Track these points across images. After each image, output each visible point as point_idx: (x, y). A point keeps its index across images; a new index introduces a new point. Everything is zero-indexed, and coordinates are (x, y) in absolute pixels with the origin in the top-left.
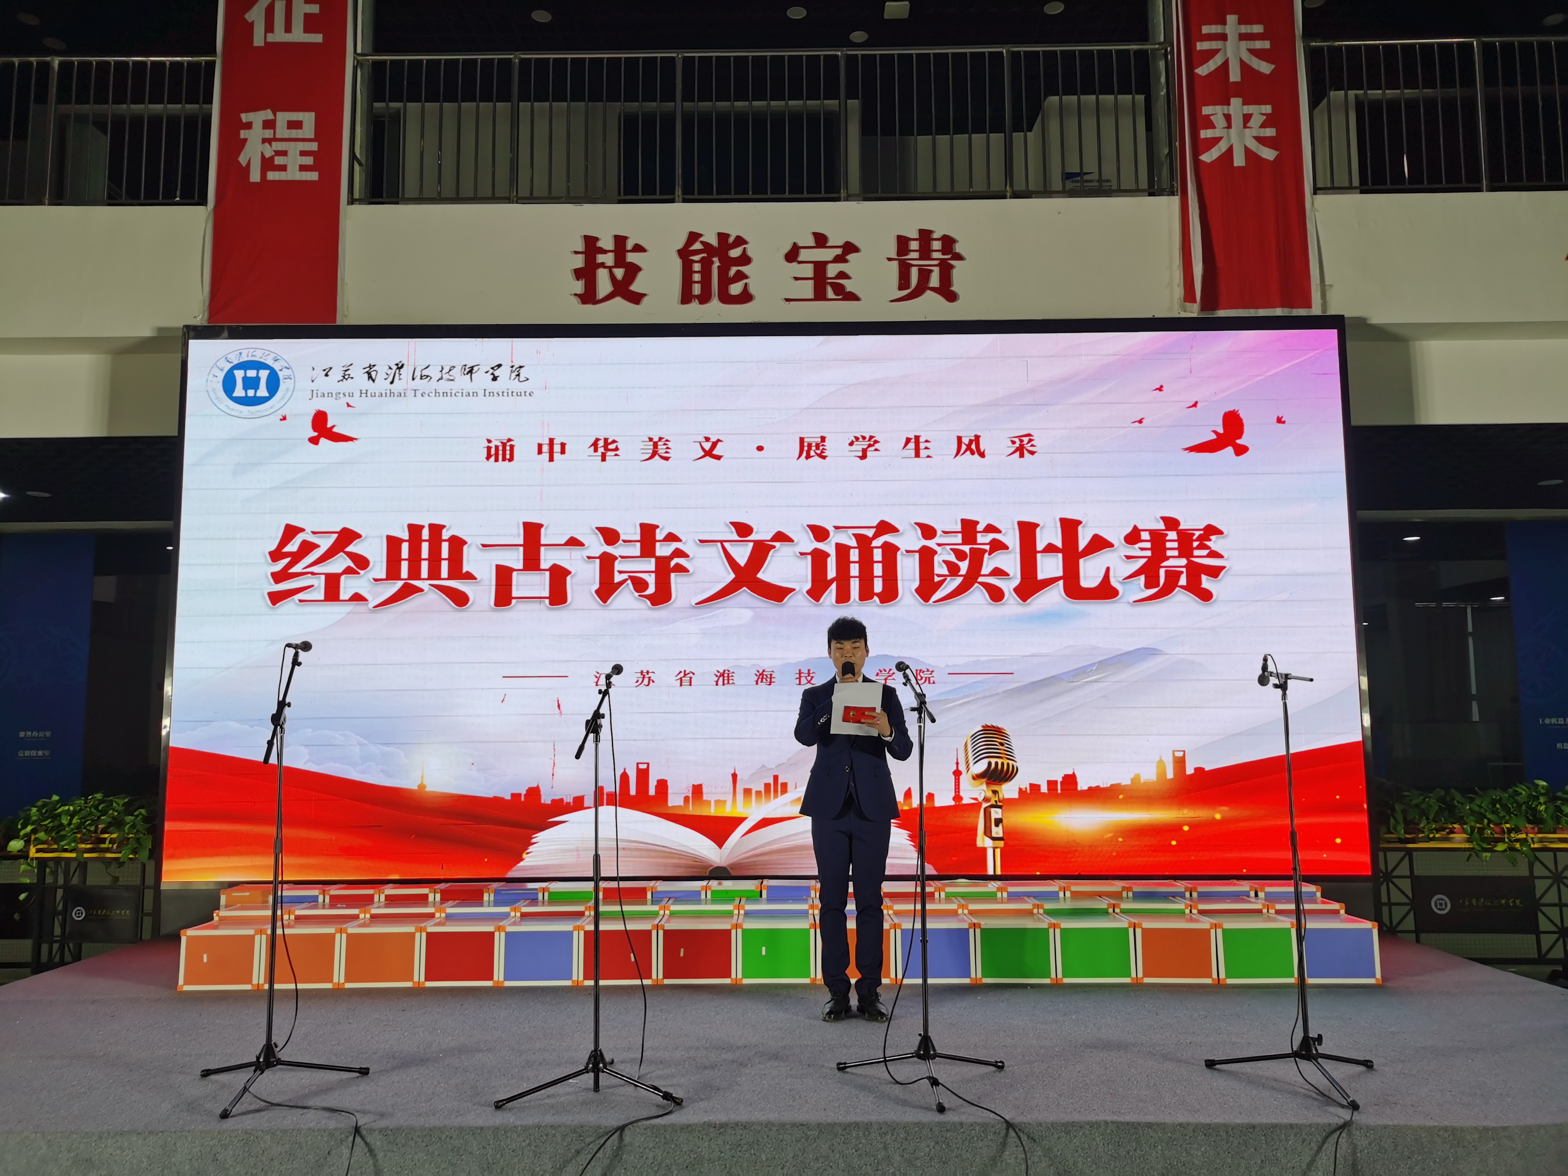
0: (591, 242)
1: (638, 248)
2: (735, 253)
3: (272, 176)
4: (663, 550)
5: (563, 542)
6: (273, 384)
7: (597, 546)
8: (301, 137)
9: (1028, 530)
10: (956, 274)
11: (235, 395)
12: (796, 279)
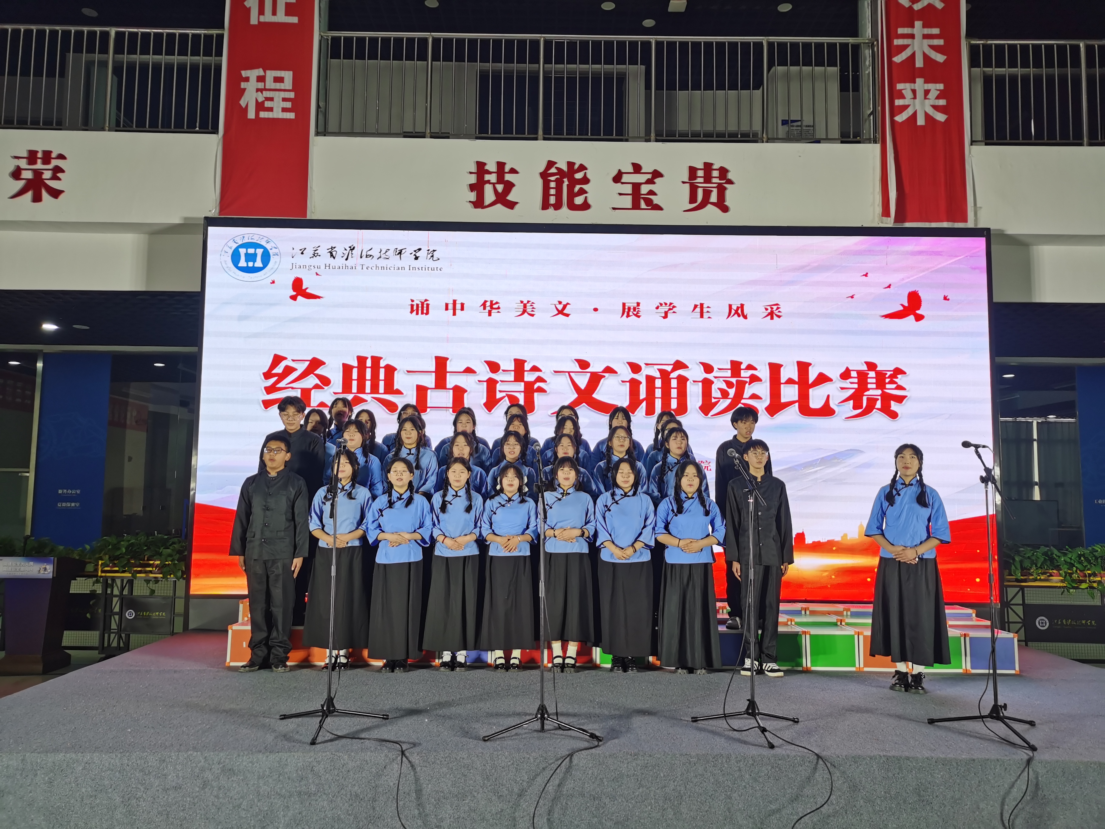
0: (481, 166)
1: (513, 171)
2: (579, 176)
3: (263, 115)
4: (529, 377)
5: (462, 370)
6: (266, 258)
7: (484, 373)
8: (283, 88)
9: (775, 369)
10: (728, 194)
11: (240, 265)
12: (620, 194)
